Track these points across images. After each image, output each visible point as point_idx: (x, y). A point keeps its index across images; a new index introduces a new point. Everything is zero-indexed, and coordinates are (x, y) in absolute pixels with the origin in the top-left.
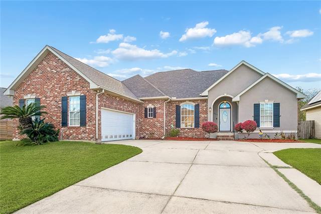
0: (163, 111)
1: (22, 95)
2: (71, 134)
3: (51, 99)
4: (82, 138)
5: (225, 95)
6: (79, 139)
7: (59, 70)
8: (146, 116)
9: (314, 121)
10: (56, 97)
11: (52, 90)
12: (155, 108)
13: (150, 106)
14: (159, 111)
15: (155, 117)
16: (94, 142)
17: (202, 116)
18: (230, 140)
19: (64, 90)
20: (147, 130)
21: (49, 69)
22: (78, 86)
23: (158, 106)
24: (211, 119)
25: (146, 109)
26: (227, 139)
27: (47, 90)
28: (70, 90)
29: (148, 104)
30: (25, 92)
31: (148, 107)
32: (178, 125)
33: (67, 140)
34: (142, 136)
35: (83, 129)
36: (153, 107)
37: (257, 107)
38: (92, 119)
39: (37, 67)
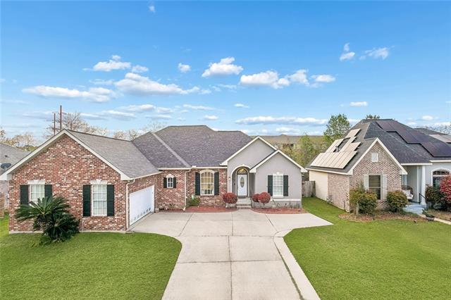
0: (183, 181)
1: (24, 180)
2: (95, 224)
3: (68, 186)
4: (109, 229)
5: (243, 165)
6: (106, 229)
7: (78, 155)
8: (165, 186)
9: (314, 182)
10: (76, 184)
11: (69, 177)
12: (175, 179)
13: (170, 176)
14: (179, 181)
15: (175, 187)
16: (124, 232)
17: (222, 184)
18: (248, 208)
19: (87, 178)
20: (167, 200)
21: (65, 154)
22: (105, 175)
23: (178, 176)
24: (230, 190)
25: (165, 179)
26: (245, 208)
27: (62, 177)
28: (94, 178)
29: (167, 174)
30: (29, 176)
31: (167, 177)
32: (197, 192)
33: (90, 231)
34: (161, 207)
35: (110, 218)
36: (173, 177)
37: (270, 178)
38: (121, 208)
39: (48, 150)
